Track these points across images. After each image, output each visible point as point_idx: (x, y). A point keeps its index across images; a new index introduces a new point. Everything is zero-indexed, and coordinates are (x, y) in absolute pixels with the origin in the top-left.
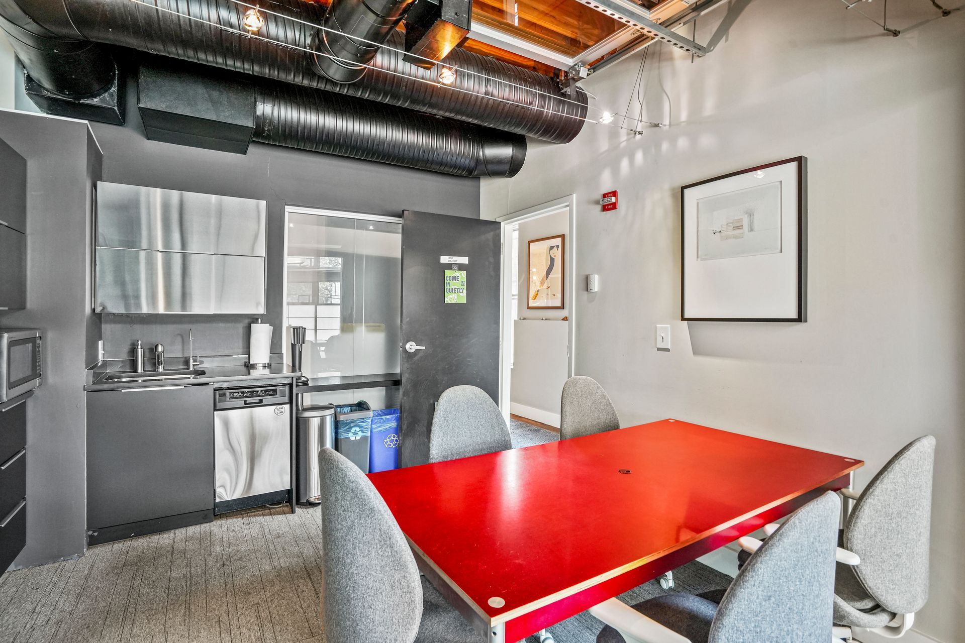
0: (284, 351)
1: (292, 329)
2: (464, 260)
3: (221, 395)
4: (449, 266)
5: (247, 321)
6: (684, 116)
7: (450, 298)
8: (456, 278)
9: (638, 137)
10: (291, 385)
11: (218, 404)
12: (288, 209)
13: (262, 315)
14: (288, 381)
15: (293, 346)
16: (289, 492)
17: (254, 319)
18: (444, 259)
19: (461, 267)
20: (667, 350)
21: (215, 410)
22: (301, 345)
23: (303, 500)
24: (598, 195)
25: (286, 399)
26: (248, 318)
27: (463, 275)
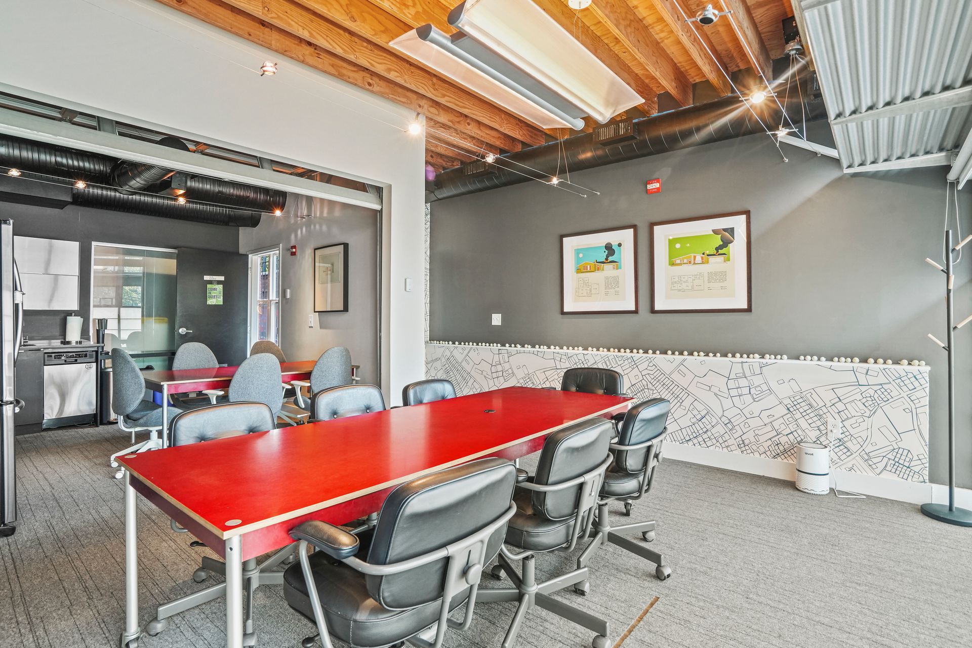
0: (91, 334)
1: (97, 321)
2: (222, 278)
3: (48, 356)
4: (211, 282)
5: (63, 315)
6: (318, 215)
7: (210, 302)
8: (215, 289)
9: (304, 219)
10: (97, 352)
11: (46, 361)
12: (94, 244)
13: (74, 311)
14: (95, 349)
15: (98, 331)
16: (95, 415)
17: (69, 313)
18: (206, 278)
19: (219, 282)
20: (312, 327)
21: (45, 365)
22: (104, 331)
23: (105, 421)
24: (289, 247)
25: (94, 360)
26: (64, 313)
27: (220, 288)
